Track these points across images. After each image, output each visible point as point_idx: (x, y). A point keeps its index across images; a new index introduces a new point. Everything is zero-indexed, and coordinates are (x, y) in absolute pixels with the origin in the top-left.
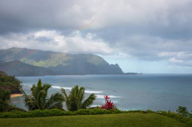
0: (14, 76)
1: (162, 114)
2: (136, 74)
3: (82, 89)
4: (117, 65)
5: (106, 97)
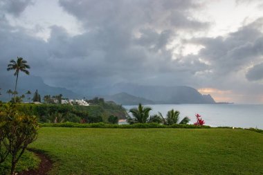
0: (121, 105)
4: (209, 95)
5: (198, 116)
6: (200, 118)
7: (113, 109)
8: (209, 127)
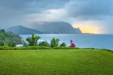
0: (18, 34)
1: (103, 50)
2: (90, 34)
3: (57, 39)
4: (78, 28)
5: (71, 41)
6: (73, 43)
7: (12, 37)
8: (78, 49)
